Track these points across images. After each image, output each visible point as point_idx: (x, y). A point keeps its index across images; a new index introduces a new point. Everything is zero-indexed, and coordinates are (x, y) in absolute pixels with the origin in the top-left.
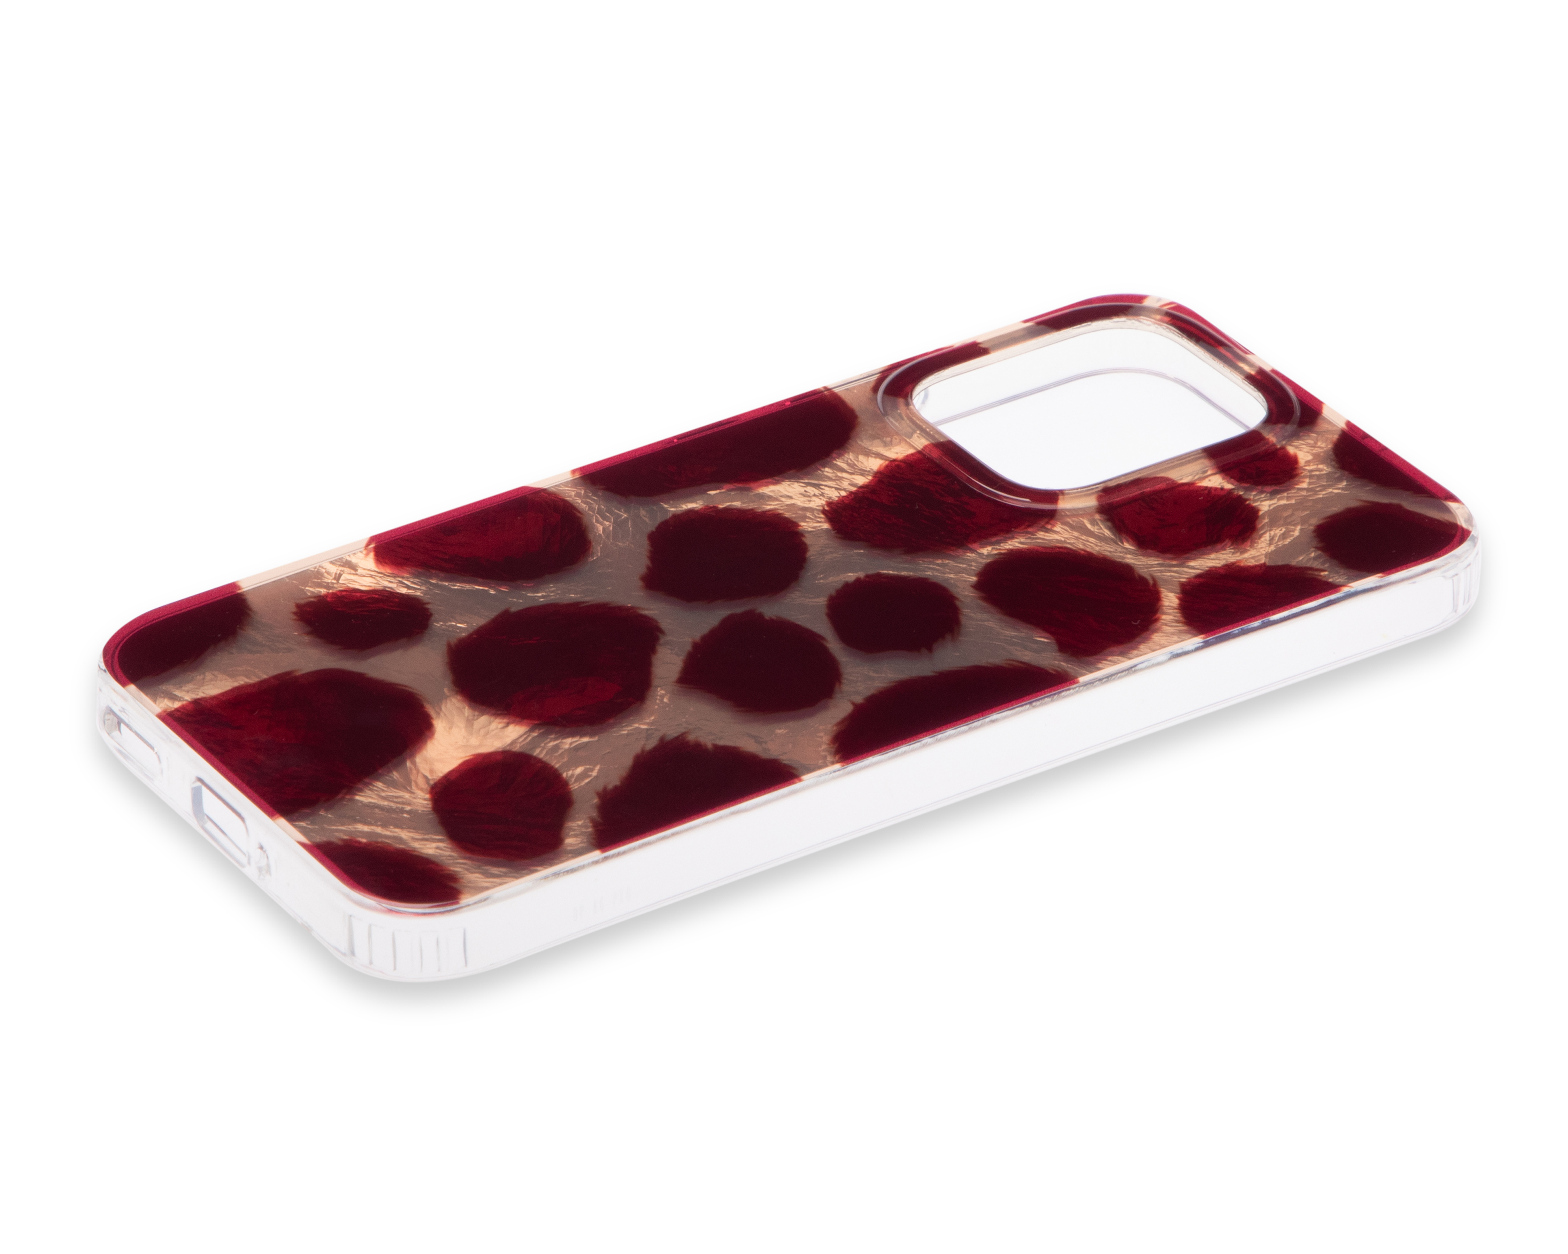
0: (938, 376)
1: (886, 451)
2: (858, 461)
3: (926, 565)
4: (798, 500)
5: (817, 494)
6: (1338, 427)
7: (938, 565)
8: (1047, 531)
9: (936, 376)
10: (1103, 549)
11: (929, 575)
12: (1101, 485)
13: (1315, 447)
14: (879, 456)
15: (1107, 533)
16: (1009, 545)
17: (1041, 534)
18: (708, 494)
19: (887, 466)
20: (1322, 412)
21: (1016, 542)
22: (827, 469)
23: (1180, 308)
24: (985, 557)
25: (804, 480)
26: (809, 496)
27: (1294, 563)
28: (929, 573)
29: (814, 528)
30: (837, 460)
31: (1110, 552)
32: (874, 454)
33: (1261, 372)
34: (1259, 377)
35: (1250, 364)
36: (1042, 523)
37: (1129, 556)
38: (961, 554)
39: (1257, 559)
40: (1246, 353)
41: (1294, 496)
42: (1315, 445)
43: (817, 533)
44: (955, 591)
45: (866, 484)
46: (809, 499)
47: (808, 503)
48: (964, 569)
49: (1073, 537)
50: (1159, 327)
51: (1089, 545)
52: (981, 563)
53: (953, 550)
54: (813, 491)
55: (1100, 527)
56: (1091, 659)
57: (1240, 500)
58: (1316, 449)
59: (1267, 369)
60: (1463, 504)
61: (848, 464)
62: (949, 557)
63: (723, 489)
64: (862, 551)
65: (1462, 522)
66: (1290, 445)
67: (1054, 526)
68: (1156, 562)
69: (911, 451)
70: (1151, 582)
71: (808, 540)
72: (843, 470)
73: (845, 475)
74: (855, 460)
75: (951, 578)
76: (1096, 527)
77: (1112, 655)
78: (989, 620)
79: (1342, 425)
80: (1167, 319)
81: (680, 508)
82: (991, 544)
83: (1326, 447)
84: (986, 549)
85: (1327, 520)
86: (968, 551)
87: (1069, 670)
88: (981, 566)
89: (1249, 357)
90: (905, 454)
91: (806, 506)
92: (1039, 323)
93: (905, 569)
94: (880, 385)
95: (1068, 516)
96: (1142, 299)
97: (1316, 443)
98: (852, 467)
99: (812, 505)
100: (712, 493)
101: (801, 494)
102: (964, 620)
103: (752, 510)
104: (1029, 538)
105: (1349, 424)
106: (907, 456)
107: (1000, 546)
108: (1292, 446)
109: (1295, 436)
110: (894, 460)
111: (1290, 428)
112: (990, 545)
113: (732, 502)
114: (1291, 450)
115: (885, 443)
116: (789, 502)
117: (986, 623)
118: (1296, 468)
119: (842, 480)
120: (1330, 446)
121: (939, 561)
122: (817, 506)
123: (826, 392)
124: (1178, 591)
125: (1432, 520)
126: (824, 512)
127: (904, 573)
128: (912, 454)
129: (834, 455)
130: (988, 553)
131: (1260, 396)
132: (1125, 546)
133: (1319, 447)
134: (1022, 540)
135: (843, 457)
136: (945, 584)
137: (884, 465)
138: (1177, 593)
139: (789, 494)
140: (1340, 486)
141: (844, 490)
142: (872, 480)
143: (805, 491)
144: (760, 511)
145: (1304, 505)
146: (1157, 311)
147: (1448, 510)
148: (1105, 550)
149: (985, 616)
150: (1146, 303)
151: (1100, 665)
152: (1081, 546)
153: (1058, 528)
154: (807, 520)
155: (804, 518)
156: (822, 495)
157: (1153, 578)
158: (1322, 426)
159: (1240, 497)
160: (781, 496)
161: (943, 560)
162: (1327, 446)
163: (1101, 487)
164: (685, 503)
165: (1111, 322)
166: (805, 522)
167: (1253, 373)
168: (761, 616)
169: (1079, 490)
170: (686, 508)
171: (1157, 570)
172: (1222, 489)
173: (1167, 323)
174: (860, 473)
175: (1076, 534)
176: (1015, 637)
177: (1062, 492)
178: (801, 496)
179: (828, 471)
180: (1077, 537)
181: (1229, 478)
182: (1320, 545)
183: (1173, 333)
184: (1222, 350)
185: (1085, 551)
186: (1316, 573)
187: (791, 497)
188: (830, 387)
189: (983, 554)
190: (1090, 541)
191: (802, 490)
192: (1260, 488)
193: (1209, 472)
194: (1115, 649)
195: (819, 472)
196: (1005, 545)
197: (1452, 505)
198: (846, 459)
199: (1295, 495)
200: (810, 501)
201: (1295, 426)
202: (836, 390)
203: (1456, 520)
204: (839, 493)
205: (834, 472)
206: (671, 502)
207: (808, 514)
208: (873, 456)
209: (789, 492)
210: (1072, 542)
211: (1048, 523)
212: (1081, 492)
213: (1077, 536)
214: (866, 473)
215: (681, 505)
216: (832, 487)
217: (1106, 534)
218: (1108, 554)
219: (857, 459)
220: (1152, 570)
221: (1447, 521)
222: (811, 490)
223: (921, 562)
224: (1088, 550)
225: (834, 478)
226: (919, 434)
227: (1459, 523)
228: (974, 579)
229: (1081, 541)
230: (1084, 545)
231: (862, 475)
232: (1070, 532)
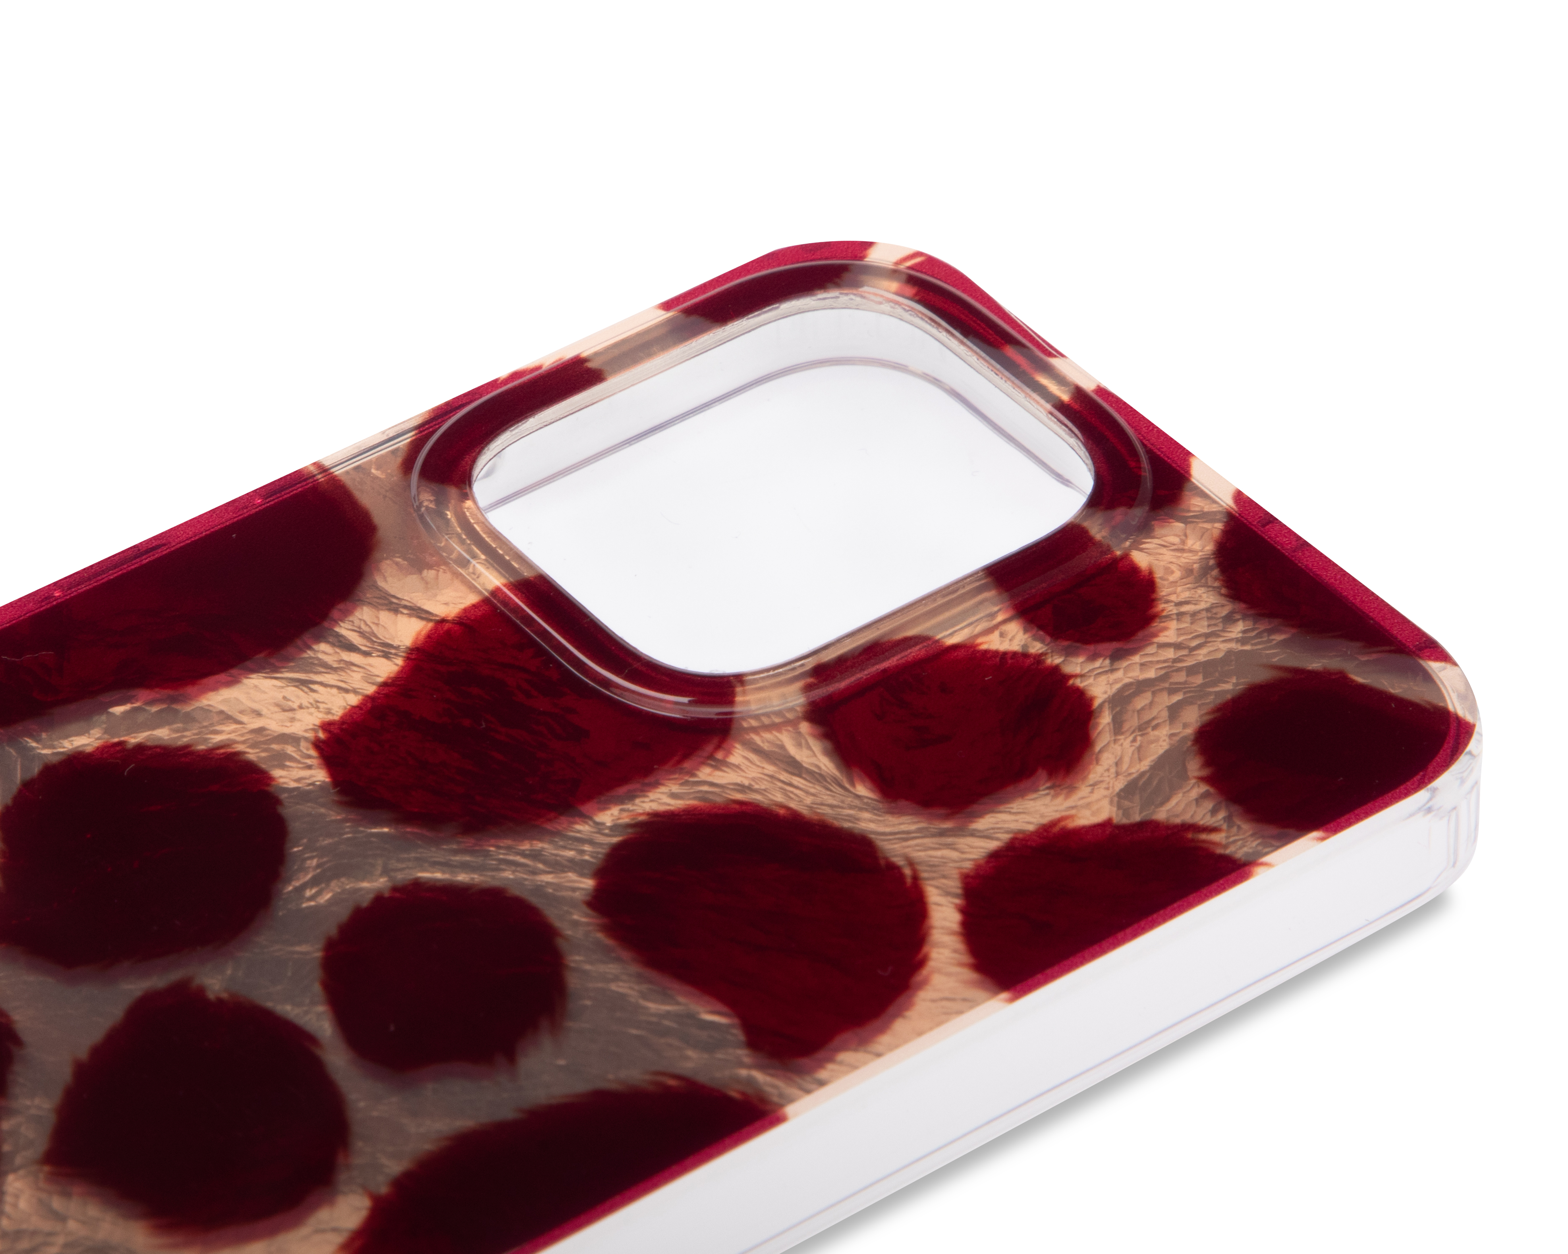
0: (516, 431)
1: (429, 600)
2: (377, 624)
3: (501, 856)
4: (271, 718)
5: (305, 703)
6: (1222, 506)
7: (523, 854)
8: (720, 765)
9: (514, 432)
10: (818, 800)
11: (508, 879)
12: (810, 659)
13: (1182, 550)
14: (417, 612)
15: (825, 765)
16: (652, 801)
17: (705, 773)
18: (109, 712)
19: (429, 637)
20: (1190, 475)
21: (663, 793)
22: (323, 647)
23: (932, 264)
24: (607, 831)
25: (281, 672)
26: (292, 710)
27: (1161, 815)
28: (508, 875)
29: (298, 780)
30: (342, 624)
31: (832, 806)
32: (405, 607)
33: (1079, 393)
34: (1076, 407)
35: (1061, 380)
36: (709, 748)
37: (866, 815)
38: (564, 826)
39: (1095, 807)
40: (1050, 355)
41: (1151, 662)
42: (1181, 547)
43: (301, 795)
44: (552, 914)
45: (392, 675)
46: (290, 714)
47: (289, 724)
48: (571, 860)
49: (766, 778)
50: (897, 306)
51: (792, 792)
52: (600, 845)
53: (550, 820)
54: (298, 697)
55: (813, 752)
56: (805, 1061)
57: (1057, 677)
58: (1185, 555)
59: (1088, 386)
60: (1455, 664)
61: (362, 634)
62: (543, 834)
63: (137, 701)
64: (386, 830)
65: (1456, 705)
66: (1136, 549)
67: (729, 753)
68: (913, 827)
69: (472, 599)
70: (907, 872)
71: (289, 810)
72: (351, 647)
73: (354, 658)
74: (374, 623)
75: (547, 883)
76: (806, 752)
77: (844, 1048)
78: (616, 979)
79: (1227, 501)
80: (910, 290)
81: (61, 747)
82: (620, 800)
83: (1201, 551)
84: (609, 812)
85: (1216, 715)
86: (577, 819)
87: (768, 1089)
88: (603, 851)
89: (1055, 362)
90: (462, 606)
91: (287, 731)
92: (689, 312)
93: (465, 867)
94: (416, 458)
95: (755, 730)
96: (866, 249)
97: (1183, 542)
98: (368, 639)
99: (296, 729)
100: (118, 710)
101: (277, 705)
102: (573, 981)
103: (186, 747)
104: (686, 783)
105: (1239, 497)
106: (466, 610)
107: (633, 805)
108: (1141, 550)
109: (1145, 529)
110: (443, 621)
111: (1138, 513)
112: (616, 804)
113: (154, 729)
114: (1141, 559)
115: (427, 583)
116: (257, 724)
117: (614, 987)
118: (1153, 600)
119: (349, 669)
120: (1210, 548)
121: (526, 846)
122: (306, 731)
123: (319, 476)
124: (959, 891)
125: (1402, 703)
126: (318, 745)
127: (462, 877)
128: (474, 606)
129: (335, 613)
130: (613, 820)
131: (1079, 445)
132: (858, 793)
133: (1190, 551)
134: (675, 788)
135: (351, 618)
136: (534, 900)
137: (424, 633)
138: (956, 896)
139: (256, 706)
140: (1233, 635)
141: (355, 691)
142: (403, 667)
143: (284, 698)
144: (202, 747)
145: (1172, 680)
146: (893, 273)
147: (1428, 678)
148: (822, 804)
149: (612, 969)
150: (874, 257)
151: (822, 1074)
152: (779, 798)
153: (738, 755)
154: (288, 763)
155: (281, 759)
156: (316, 704)
157: (911, 863)
158: (1195, 504)
159: (1056, 669)
160: (241, 712)
161: (535, 842)
162: (1204, 548)
163: (811, 663)
164: (67, 737)
165: (814, 300)
166: (283, 767)
167: (1065, 397)
168: (201, 992)
169: (771, 673)
170: (70, 747)
171: (917, 845)
172: (1025, 655)
173: (911, 299)
174: (383, 651)
175: (770, 769)
176: (667, 1015)
177: (739, 678)
178: (276, 709)
179: (324, 651)
180: (772, 777)
181: (1036, 629)
182: (1205, 773)
183: (922, 319)
184: (1010, 351)
185: (788, 809)
186: (1204, 836)
187: (259, 714)
188: (327, 463)
189: (603, 824)
190: (795, 783)
191: (279, 696)
192: (1092, 647)
193: (1000, 618)
194: (847, 1036)
195: (309, 652)
196: (643, 802)
197: (1434, 666)
198: (357, 622)
199: (1155, 659)
200: (292, 720)
201: (1147, 508)
202: (338, 471)
203: (1444, 700)
204: (344, 699)
205: (336, 652)
206: (44, 735)
207: (290, 750)
208: (405, 611)
209: (255, 702)
210: (763, 787)
211: (718, 747)
212: (773, 676)
213: (771, 773)
214: (393, 651)
215: (61, 741)
216: (332, 686)
217: (823, 768)
218: (827, 811)
219: (376, 622)
220: (908, 847)
221: (1429, 703)
222: (296, 696)
223: (492, 849)
224: (793, 805)
225: (335, 665)
226: (486, 560)
227: (1451, 708)
228: (588, 883)
229: (780, 784)
230: (785, 793)
231: (386, 656)
232: (758, 766)
